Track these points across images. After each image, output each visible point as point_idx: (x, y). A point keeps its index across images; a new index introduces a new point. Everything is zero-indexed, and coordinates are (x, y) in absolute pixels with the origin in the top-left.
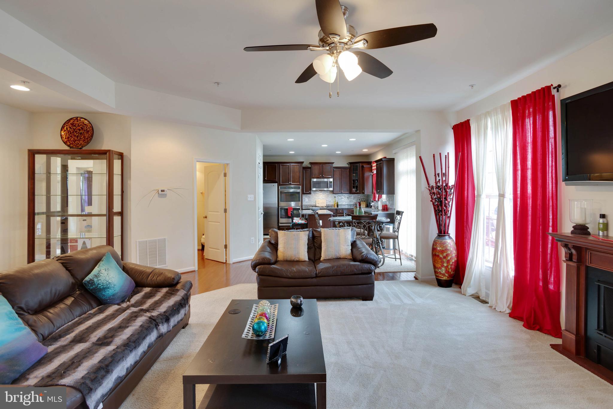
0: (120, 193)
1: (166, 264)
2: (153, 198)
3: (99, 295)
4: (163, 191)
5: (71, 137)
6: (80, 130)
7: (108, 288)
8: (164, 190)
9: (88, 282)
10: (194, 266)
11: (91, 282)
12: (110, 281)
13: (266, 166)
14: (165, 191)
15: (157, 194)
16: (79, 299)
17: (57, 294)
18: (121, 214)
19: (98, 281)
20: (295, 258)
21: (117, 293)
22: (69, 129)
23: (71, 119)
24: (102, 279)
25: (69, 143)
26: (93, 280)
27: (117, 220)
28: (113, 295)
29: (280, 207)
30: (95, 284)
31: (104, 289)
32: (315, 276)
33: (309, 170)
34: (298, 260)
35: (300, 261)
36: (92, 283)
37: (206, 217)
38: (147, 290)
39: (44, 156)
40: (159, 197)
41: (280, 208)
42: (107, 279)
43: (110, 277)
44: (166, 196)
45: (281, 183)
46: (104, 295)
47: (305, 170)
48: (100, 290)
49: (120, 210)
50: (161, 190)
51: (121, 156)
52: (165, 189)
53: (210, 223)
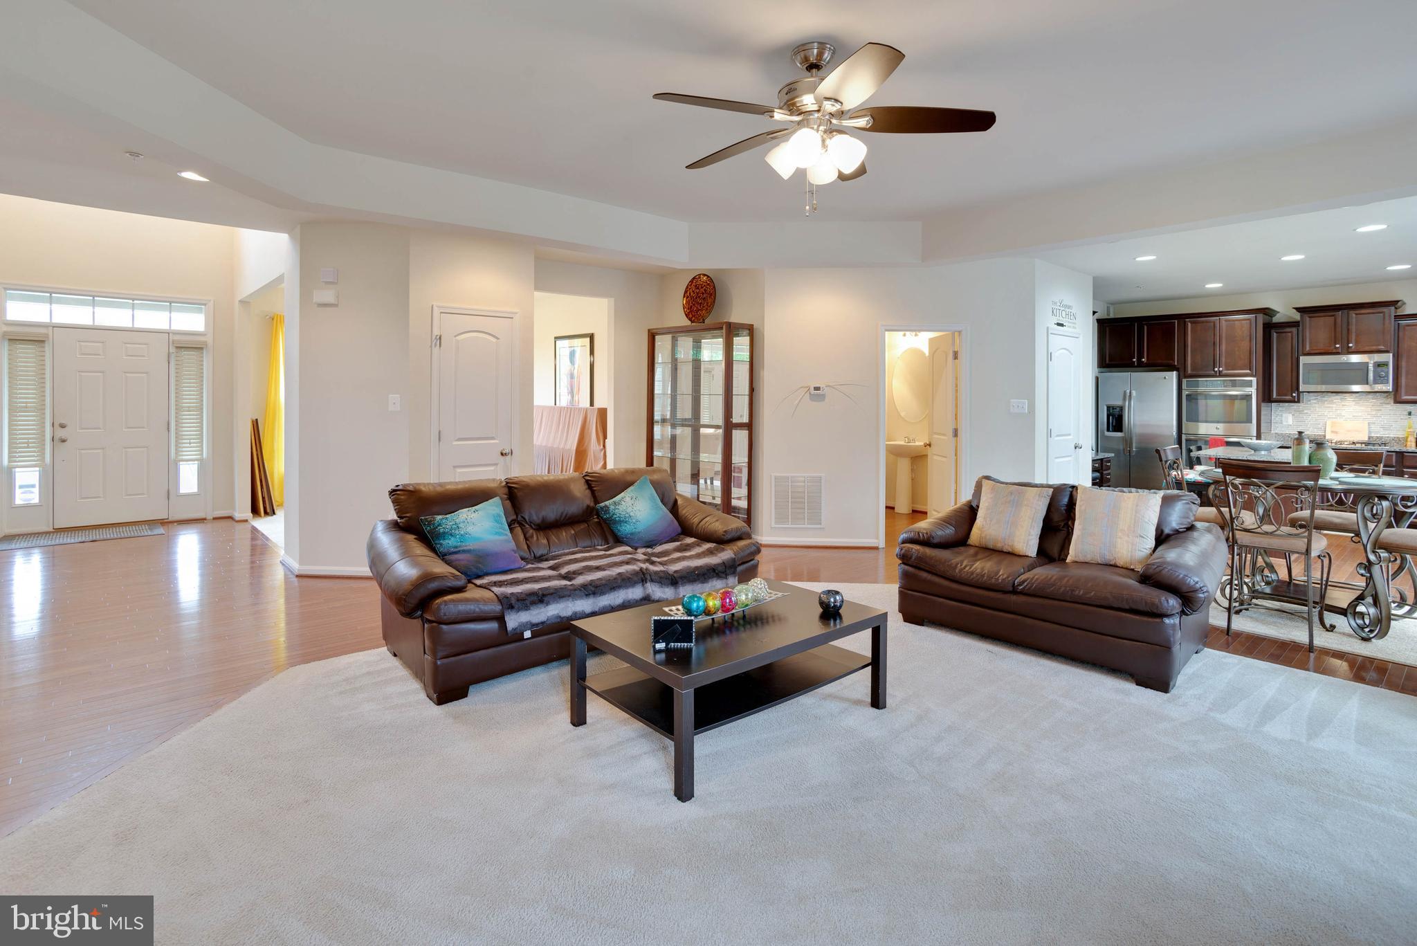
0: (747, 391)
1: (820, 524)
2: (800, 401)
3: (614, 527)
4: (817, 389)
5: (694, 305)
6: (703, 294)
7: (626, 522)
8: (819, 388)
9: (602, 508)
10: (877, 538)
11: (606, 509)
12: (631, 514)
13: (1146, 327)
14: (821, 389)
15: (808, 394)
16: (593, 529)
17: (564, 515)
18: (750, 426)
19: (614, 510)
20: (1003, 544)
21: (639, 533)
22: (692, 294)
23: (694, 278)
24: (621, 509)
25: (691, 316)
26: (608, 508)
27: (740, 437)
28: (632, 534)
29: (1184, 437)
30: (609, 513)
31: (620, 522)
32: (1011, 589)
33: (1294, 330)
34: (1011, 550)
35: (1016, 555)
36: (606, 511)
37: (930, 445)
38: (690, 540)
39: (668, 337)
40: (811, 399)
41: (1187, 440)
42: (629, 510)
43: (635, 508)
44: (825, 397)
45: (1189, 372)
46: (619, 531)
47: (1277, 331)
48: (615, 522)
49: (745, 420)
50: (814, 388)
51: (750, 330)
52: (821, 386)
53: (935, 457)
